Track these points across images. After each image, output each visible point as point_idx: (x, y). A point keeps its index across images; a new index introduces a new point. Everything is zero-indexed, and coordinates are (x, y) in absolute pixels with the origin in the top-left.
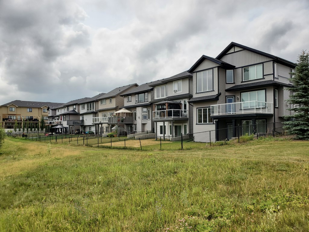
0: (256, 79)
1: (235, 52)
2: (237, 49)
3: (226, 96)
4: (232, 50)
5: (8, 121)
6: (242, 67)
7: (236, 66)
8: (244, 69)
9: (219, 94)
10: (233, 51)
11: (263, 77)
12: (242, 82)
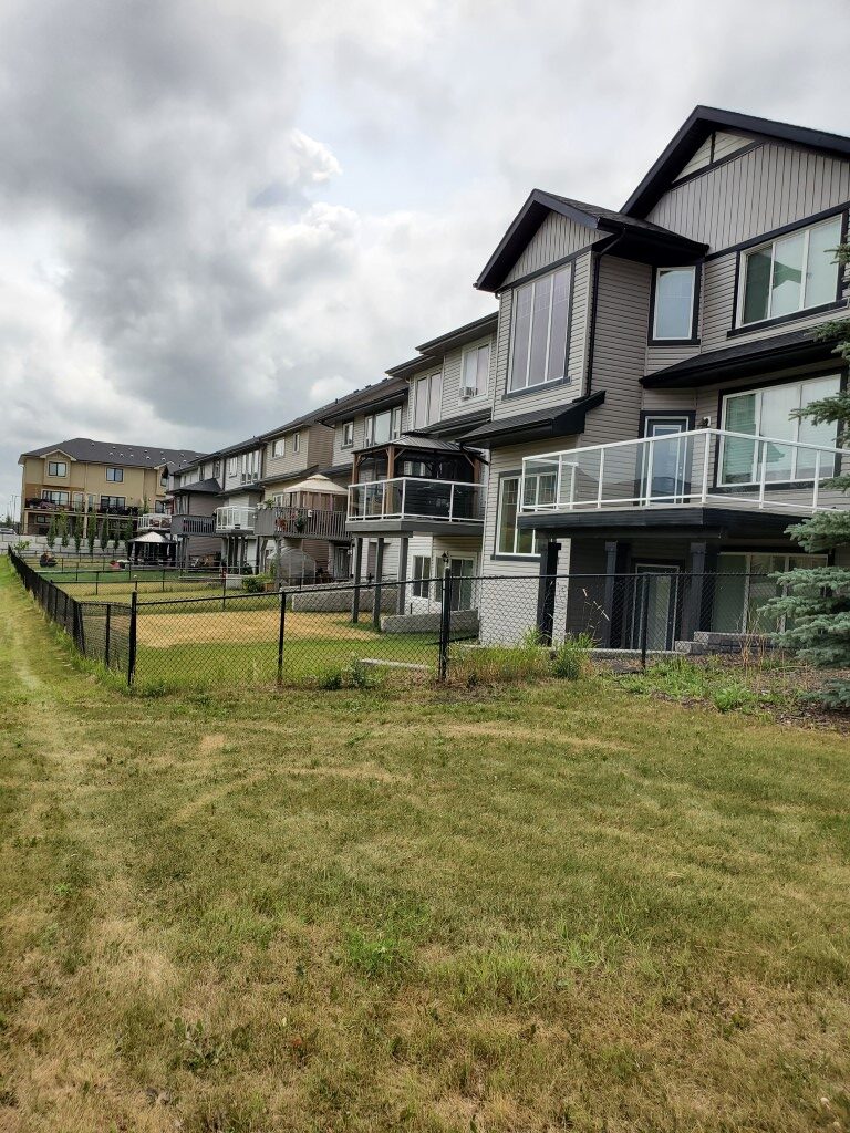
0: (801, 309)
1: (714, 166)
2: (726, 145)
3: (643, 414)
4: (701, 160)
5: (39, 510)
6: (738, 249)
7: (712, 246)
8: (750, 258)
9: (591, 401)
10: (707, 162)
11: (839, 295)
12: (732, 333)
